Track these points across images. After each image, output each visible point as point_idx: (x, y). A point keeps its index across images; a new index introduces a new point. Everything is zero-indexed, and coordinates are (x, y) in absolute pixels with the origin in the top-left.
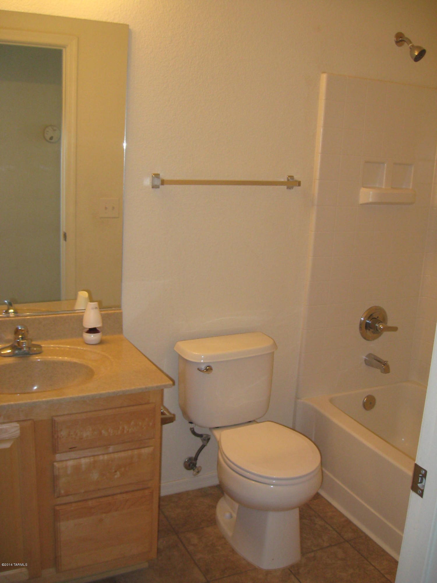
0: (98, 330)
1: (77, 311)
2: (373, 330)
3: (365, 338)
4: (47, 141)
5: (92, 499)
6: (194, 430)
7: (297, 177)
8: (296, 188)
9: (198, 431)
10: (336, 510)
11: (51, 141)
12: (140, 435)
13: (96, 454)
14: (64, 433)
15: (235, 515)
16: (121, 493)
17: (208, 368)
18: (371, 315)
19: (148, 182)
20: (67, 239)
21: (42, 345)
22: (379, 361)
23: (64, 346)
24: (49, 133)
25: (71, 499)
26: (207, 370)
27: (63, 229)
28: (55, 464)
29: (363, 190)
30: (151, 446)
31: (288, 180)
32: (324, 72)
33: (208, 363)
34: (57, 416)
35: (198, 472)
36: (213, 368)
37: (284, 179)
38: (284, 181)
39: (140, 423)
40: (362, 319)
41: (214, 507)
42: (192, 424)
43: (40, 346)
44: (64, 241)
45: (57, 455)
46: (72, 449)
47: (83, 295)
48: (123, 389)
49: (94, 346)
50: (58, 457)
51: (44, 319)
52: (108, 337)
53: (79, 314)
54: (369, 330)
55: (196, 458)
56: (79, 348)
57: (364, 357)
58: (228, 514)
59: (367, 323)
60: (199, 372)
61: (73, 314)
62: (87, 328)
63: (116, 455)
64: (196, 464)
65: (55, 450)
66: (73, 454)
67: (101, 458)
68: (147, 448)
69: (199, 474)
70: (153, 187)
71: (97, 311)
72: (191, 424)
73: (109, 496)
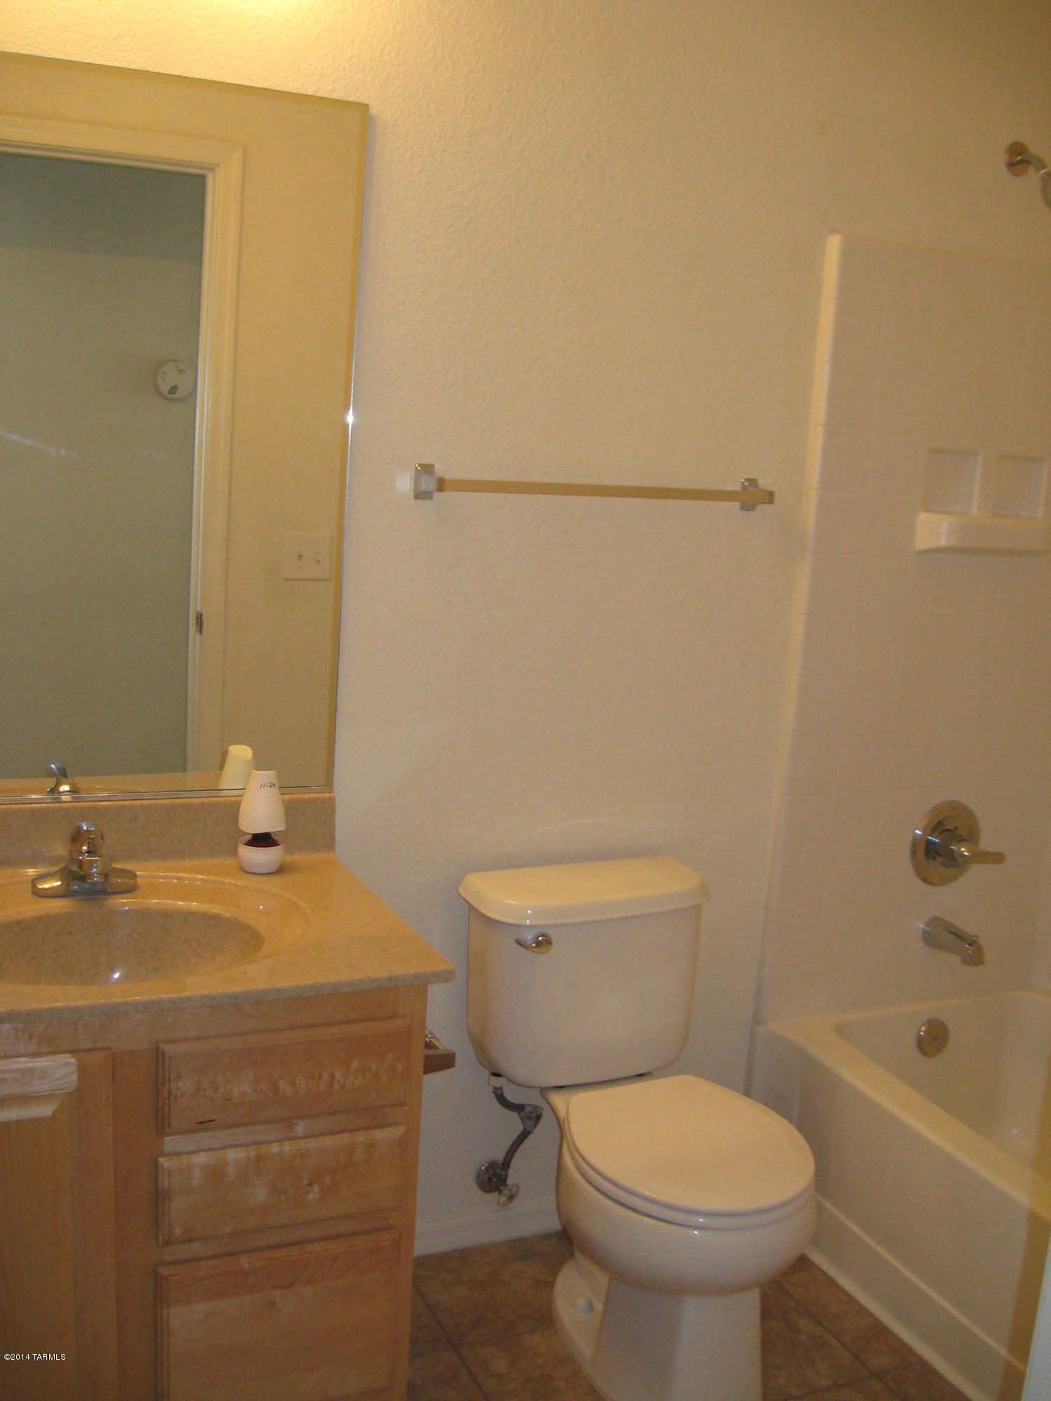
0: (275, 841)
1: (224, 793)
2: (944, 860)
3: (924, 880)
4: (162, 395)
5: (250, 1251)
6: (502, 1094)
7: (765, 483)
8: (762, 508)
9: (512, 1095)
10: (851, 1299)
11: (171, 396)
12: (374, 1096)
13: (261, 1138)
14: (185, 1085)
15: (599, 1306)
16: (322, 1239)
17: (540, 938)
18: (940, 823)
19: (405, 484)
20: (204, 630)
21: (137, 873)
22: (959, 935)
23: (192, 876)
24: (169, 378)
25: (197, 1248)
26: (539, 944)
27: (195, 606)
28: (162, 1160)
29: (924, 518)
30: (399, 1124)
31: (744, 488)
32: (834, 232)
33: (541, 926)
34: (169, 1041)
35: (511, 1198)
36: (554, 938)
37: (734, 486)
38: (734, 491)
39: (374, 1067)
40: (917, 832)
41: (551, 1284)
42: (500, 1078)
43: (133, 875)
44: (198, 634)
45: (168, 1138)
46: (204, 1125)
47: (241, 753)
48: (334, 978)
49: (264, 879)
50: (170, 1143)
51: (144, 808)
52: (298, 858)
53: (229, 798)
54: (934, 859)
55: (506, 1164)
56: (226, 881)
57: (922, 926)
58: (581, 1302)
59: (929, 843)
60: (520, 946)
61: (214, 800)
62: (249, 834)
63: (312, 1144)
64: (506, 1177)
65: (162, 1126)
66: (205, 1139)
67: (275, 1148)
68: (388, 1129)
69: (515, 1203)
70: (417, 497)
71: (275, 790)
72: (495, 1078)
73: (293, 1244)
